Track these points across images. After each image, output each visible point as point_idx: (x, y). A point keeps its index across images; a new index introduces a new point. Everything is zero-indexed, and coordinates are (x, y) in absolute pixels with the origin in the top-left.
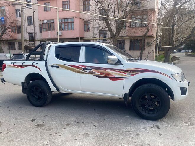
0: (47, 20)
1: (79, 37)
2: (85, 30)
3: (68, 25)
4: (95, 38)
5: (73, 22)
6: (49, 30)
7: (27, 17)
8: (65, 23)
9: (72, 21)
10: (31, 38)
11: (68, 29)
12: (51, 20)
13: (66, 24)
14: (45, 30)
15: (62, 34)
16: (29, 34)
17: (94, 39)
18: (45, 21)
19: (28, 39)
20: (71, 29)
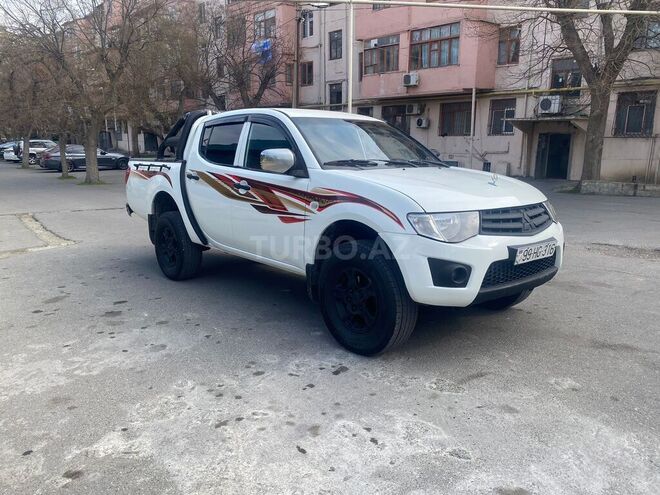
0: (380, 39)
1: (472, 89)
2: (499, 63)
3: (440, 51)
4: (533, 91)
5: (458, 38)
6: (382, 71)
7: (330, 33)
8: (431, 42)
9: (455, 34)
10: (335, 99)
11: (440, 64)
12: (388, 37)
13: (436, 47)
14: (371, 70)
15: (419, 81)
16: (331, 86)
17: (528, 94)
18: (374, 42)
19: (328, 103)
20: (450, 62)
